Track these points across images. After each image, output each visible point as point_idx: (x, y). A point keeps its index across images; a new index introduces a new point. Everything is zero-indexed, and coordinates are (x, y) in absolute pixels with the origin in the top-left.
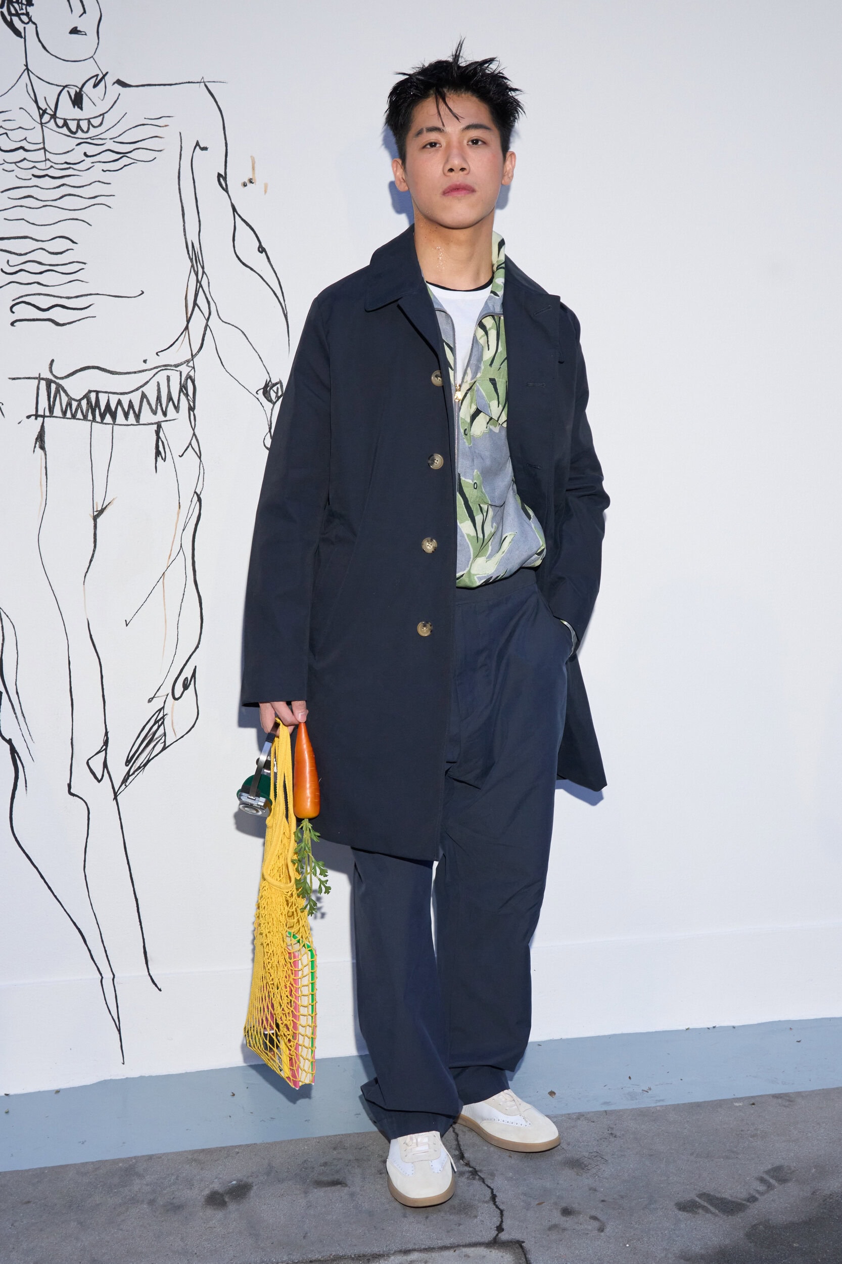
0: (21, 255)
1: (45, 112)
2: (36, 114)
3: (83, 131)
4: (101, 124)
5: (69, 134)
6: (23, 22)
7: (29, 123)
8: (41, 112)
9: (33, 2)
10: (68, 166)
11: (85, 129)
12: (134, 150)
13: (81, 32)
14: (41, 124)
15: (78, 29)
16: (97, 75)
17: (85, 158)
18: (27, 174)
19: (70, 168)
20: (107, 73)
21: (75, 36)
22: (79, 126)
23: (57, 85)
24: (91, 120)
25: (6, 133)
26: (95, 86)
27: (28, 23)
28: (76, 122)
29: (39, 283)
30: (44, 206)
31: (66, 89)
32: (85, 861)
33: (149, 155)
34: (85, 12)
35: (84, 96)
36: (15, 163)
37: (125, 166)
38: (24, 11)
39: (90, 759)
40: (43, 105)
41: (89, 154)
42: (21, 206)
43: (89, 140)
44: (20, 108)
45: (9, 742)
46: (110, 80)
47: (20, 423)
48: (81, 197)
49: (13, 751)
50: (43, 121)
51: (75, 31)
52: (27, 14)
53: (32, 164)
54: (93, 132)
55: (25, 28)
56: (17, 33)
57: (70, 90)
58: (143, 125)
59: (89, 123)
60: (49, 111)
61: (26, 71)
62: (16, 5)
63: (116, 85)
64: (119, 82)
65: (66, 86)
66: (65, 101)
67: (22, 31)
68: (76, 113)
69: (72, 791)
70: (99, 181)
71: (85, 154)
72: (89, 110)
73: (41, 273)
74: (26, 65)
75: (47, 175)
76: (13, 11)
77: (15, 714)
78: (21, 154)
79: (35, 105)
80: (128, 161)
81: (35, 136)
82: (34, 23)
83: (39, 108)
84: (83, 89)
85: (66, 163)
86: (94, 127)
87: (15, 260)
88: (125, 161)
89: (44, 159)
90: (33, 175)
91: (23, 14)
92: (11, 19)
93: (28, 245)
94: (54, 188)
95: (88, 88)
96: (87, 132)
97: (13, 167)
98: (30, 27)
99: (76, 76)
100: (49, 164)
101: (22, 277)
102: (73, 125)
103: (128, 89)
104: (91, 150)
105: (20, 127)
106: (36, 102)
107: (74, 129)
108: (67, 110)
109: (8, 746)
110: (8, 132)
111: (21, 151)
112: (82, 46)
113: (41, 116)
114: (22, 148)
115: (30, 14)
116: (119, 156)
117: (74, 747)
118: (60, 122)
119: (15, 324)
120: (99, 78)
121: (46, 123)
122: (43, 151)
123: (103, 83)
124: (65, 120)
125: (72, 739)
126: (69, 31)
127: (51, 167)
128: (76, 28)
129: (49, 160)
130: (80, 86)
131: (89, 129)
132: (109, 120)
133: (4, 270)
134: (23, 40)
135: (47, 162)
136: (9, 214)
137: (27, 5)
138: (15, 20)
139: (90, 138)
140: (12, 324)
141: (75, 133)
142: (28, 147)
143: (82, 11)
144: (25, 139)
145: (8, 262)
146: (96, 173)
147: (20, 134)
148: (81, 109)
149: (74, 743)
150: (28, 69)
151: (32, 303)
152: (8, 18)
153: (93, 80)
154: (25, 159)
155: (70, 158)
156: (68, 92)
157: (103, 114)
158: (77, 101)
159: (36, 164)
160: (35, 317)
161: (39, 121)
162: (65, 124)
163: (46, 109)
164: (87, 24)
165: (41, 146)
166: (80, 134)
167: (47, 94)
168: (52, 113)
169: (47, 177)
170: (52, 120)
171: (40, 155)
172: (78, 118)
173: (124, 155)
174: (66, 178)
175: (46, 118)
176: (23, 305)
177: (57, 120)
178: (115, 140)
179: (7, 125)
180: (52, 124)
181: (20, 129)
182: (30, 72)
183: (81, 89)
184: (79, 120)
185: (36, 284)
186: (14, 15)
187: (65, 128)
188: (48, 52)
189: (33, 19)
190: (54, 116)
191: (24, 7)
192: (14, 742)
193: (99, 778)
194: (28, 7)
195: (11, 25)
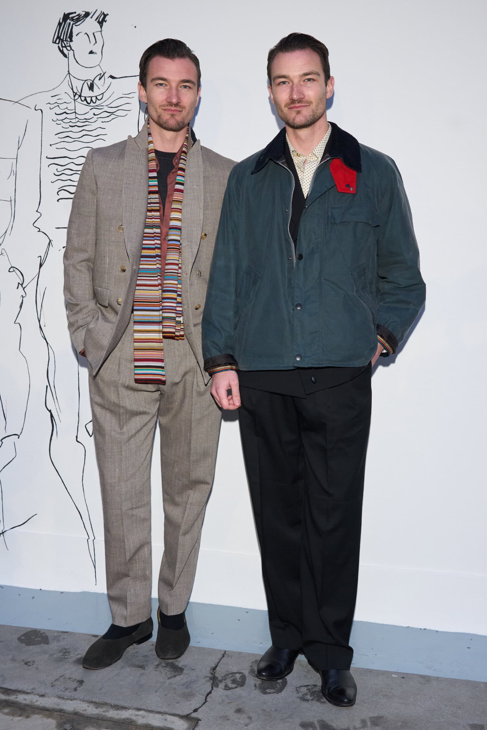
0: (63, 166)
1: (76, 94)
2: (72, 95)
3: (93, 103)
4: (102, 98)
5: (87, 104)
6: (68, 50)
7: (68, 100)
8: (74, 94)
9: (73, 40)
10: (86, 120)
11: (94, 101)
12: (117, 111)
13: (94, 52)
14: (74, 100)
15: (93, 51)
16: (101, 74)
17: (94, 116)
18: (67, 125)
19: (87, 121)
20: (106, 72)
21: (91, 55)
22: (91, 100)
23: (82, 80)
24: (97, 97)
25: (58, 106)
26: (100, 79)
27: (70, 50)
28: (90, 98)
29: (70, 180)
30: (74, 141)
31: (86, 82)
32: (83, 477)
33: (124, 113)
34: (96, 42)
35: (95, 84)
36: (62, 120)
37: (113, 119)
38: (69, 45)
39: (86, 424)
40: (75, 91)
41: (96, 114)
42: (64, 142)
43: (96, 107)
44: (65, 93)
45: (50, 411)
46: (107, 75)
47: (60, 250)
48: (91, 136)
49: (52, 416)
50: (75, 98)
51: (91, 52)
52: (70, 46)
53: (70, 120)
54: (98, 102)
55: (68, 53)
56: (65, 56)
57: (88, 82)
58: (122, 97)
59: (96, 98)
60: (78, 93)
61: (68, 74)
62: (65, 42)
63: (109, 78)
64: (112, 77)
65: (86, 80)
66: (86, 88)
67: (67, 54)
68: (91, 93)
69: (78, 440)
70: (100, 128)
71: (94, 114)
72: (97, 92)
73: (72, 175)
74: (69, 71)
75: (76, 126)
76: (64, 45)
77: (53, 397)
78: (65, 116)
79: (72, 91)
80: (114, 116)
81: (71, 106)
82: (73, 50)
83: (74, 92)
84: (94, 81)
85: (85, 119)
86: (99, 100)
87: (60, 168)
88: (113, 116)
89: (75, 118)
90: (70, 126)
91: (68, 46)
92: (63, 49)
93: (67, 161)
94: (79, 132)
95: (96, 81)
96: (95, 103)
97: (61, 122)
98: (71, 52)
99: (90, 75)
100: (77, 120)
101: (63, 177)
102: (89, 100)
103: (115, 79)
104: (97, 112)
105: (65, 102)
106: (72, 89)
107: (89, 102)
108: (86, 92)
109: (49, 414)
110: (59, 105)
111: (65, 114)
112: (94, 59)
113: (74, 96)
114: (65, 112)
115: (71, 46)
116: (110, 114)
117: (80, 417)
118: (83, 99)
119: (59, 201)
120: (102, 75)
121: (76, 100)
122: (75, 113)
123: (103, 78)
124: (85, 97)
125: (79, 413)
126: (88, 52)
127: (78, 121)
128: (92, 51)
129: (77, 118)
130: (93, 80)
131: (96, 101)
132: (106, 96)
133: (55, 174)
134: (67, 59)
135: (77, 119)
136: (58, 146)
137: (70, 42)
138: (64, 49)
139: (97, 106)
140: (58, 201)
141: (89, 104)
142: (68, 112)
143: (95, 42)
144: (67, 108)
145: (57, 169)
146: (99, 124)
147: (65, 106)
148: (93, 91)
149: (79, 415)
150: (69, 73)
151: (67, 190)
152: (61, 49)
153: (99, 77)
154: (66, 118)
155: (86, 116)
156: (87, 83)
157: (103, 93)
158: (91, 88)
159: (71, 120)
160: (68, 197)
161: (73, 98)
162: (85, 99)
163: (77, 92)
164: (97, 49)
165: (74, 111)
166: (92, 104)
167: (77, 85)
168: (79, 94)
169: (76, 127)
170: (79, 98)
171: (73, 116)
172: (91, 96)
173: (112, 113)
174: (85, 127)
175: (77, 97)
176: (63, 191)
177: (82, 97)
178: (109, 106)
179: (59, 102)
180: (79, 100)
181: (65, 103)
182: (70, 75)
183: (93, 81)
184: (91, 97)
185: (69, 181)
186: (64, 47)
187: (85, 101)
188: (79, 64)
189: (73, 48)
190: (80, 96)
191: (68, 43)
192: (52, 411)
193: (91, 435)
194: (70, 43)
195: (62, 52)
